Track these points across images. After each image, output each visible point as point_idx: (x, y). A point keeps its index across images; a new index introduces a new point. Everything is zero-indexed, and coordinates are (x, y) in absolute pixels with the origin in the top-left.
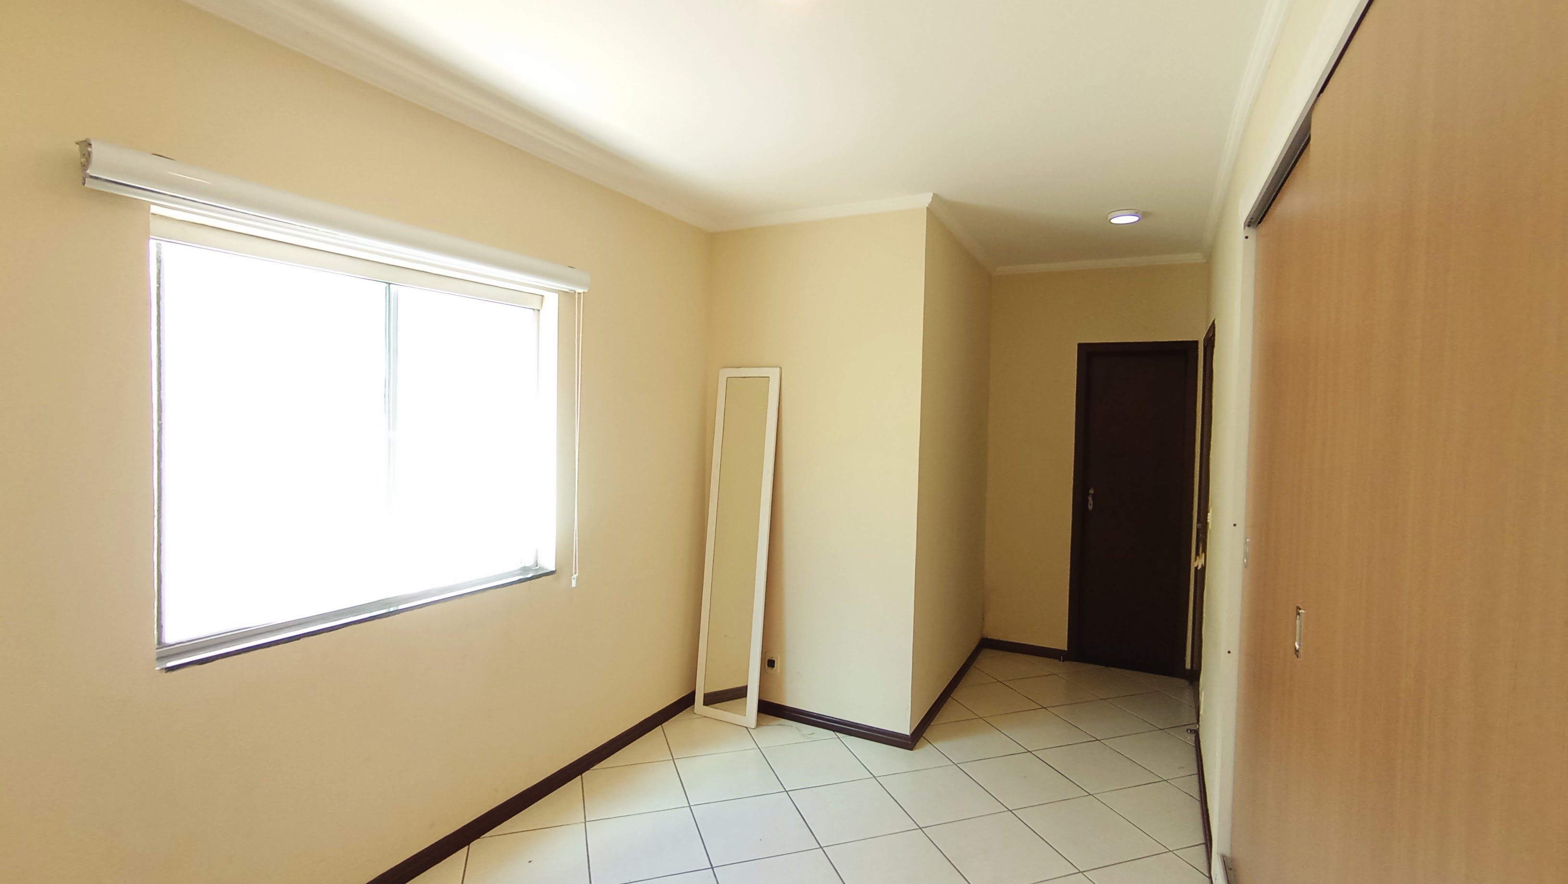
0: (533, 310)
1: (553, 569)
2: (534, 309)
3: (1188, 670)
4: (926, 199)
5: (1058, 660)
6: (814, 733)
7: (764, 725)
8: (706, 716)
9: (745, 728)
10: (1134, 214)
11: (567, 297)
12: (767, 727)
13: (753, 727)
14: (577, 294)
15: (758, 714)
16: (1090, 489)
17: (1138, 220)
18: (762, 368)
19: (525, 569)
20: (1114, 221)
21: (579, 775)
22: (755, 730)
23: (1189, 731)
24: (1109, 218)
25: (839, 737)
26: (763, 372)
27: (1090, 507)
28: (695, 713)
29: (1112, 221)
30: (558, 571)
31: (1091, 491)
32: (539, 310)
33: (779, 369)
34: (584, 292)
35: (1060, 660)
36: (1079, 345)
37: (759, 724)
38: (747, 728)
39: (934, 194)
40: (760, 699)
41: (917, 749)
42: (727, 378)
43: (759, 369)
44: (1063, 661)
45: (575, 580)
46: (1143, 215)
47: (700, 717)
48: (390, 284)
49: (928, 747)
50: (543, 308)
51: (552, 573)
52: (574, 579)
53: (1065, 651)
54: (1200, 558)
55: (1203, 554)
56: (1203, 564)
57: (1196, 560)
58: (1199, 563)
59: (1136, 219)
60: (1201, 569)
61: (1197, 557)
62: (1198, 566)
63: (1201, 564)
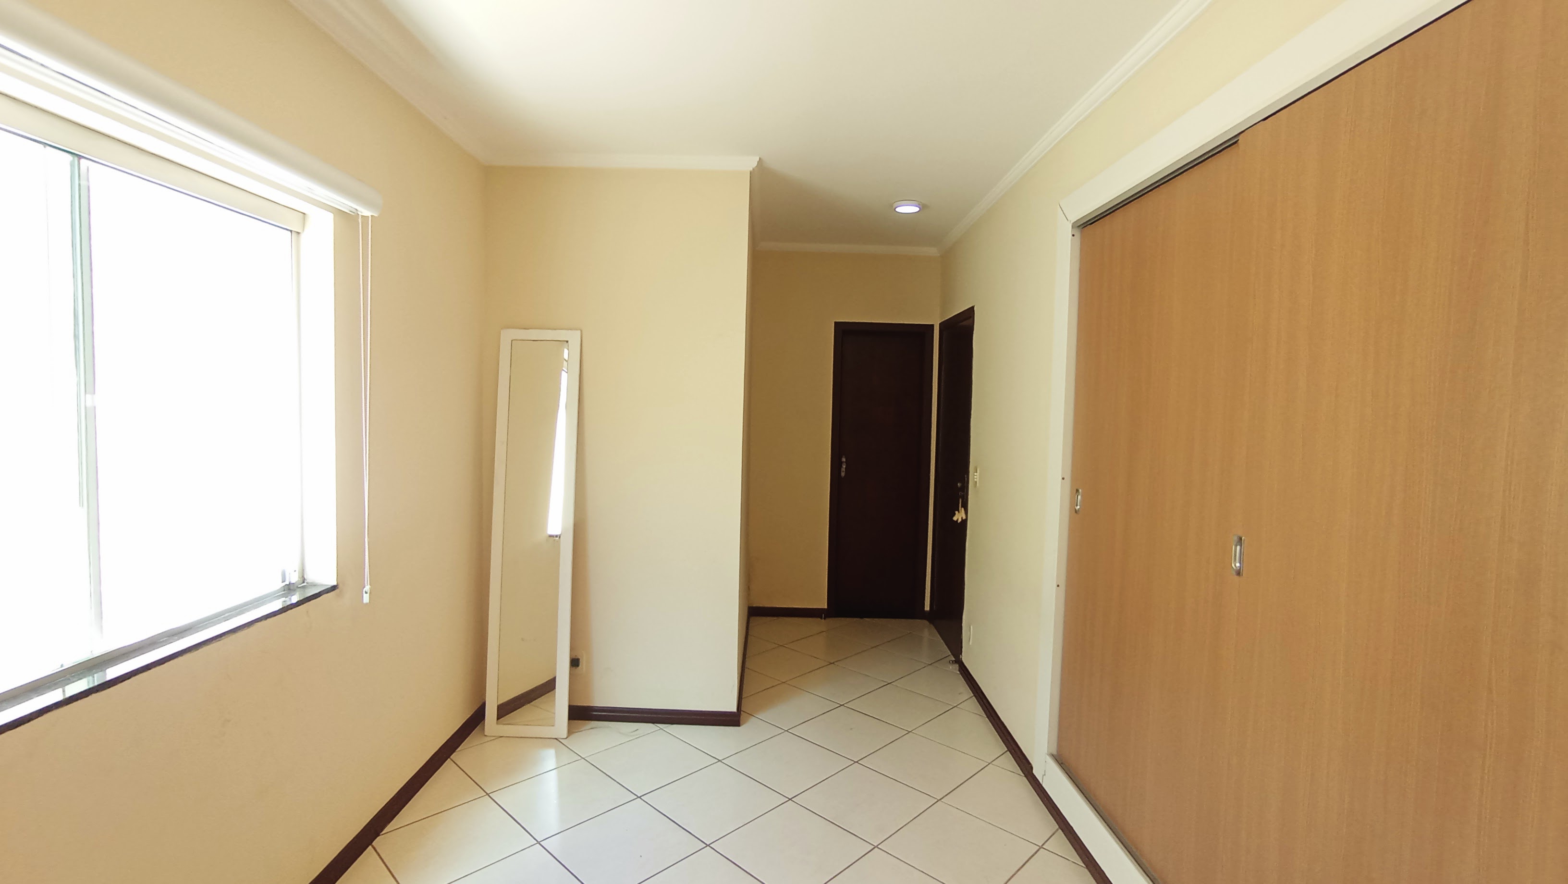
0: (290, 233)
1: (335, 583)
2: (291, 231)
3: (927, 611)
4: (751, 163)
5: (819, 619)
6: (637, 730)
7: (577, 732)
8: (502, 735)
9: (555, 740)
10: (917, 205)
11: (345, 219)
12: (579, 733)
13: (565, 737)
14: (360, 217)
15: (569, 723)
16: (842, 457)
17: (919, 211)
18: (557, 331)
19: (289, 589)
20: (898, 210)
21: (368, 847)
22: (568, 739)
23: (951, 662)
24: (894, 208)
25: (662, 728)
26: (562, 335)
27: (843, 474)
28: (486, 736)
29: (897, 210)
30: (340, 586)
31: (844, 460)
32: (298, 233)
33: (580, 331)
34: (372, 216)
35: (821, 618)
36: (836, 323)
37: (570, 732)
38: (556, 739)
39: (760, 158)
40: (572, 704)
41: (744, 724)
42: (512, 341)
43: (554, 331)
44: (825, 619)
45: (368, 594)
46: (923, 207)
47: (494, 738)
48: (80, 157)
49: (753, 719)
50: (305, 230)
51: (334, 588)
52: (366, 593)
53: (824, 609)
54: (959, 512)
55: (963, 509)
56: (964, 518)
57: (955, 514)
58: (959, 517)
59: (917, 209)
60: (961, 522)
61: (957, 512)
62: (958, 520)
63: (962, 518)
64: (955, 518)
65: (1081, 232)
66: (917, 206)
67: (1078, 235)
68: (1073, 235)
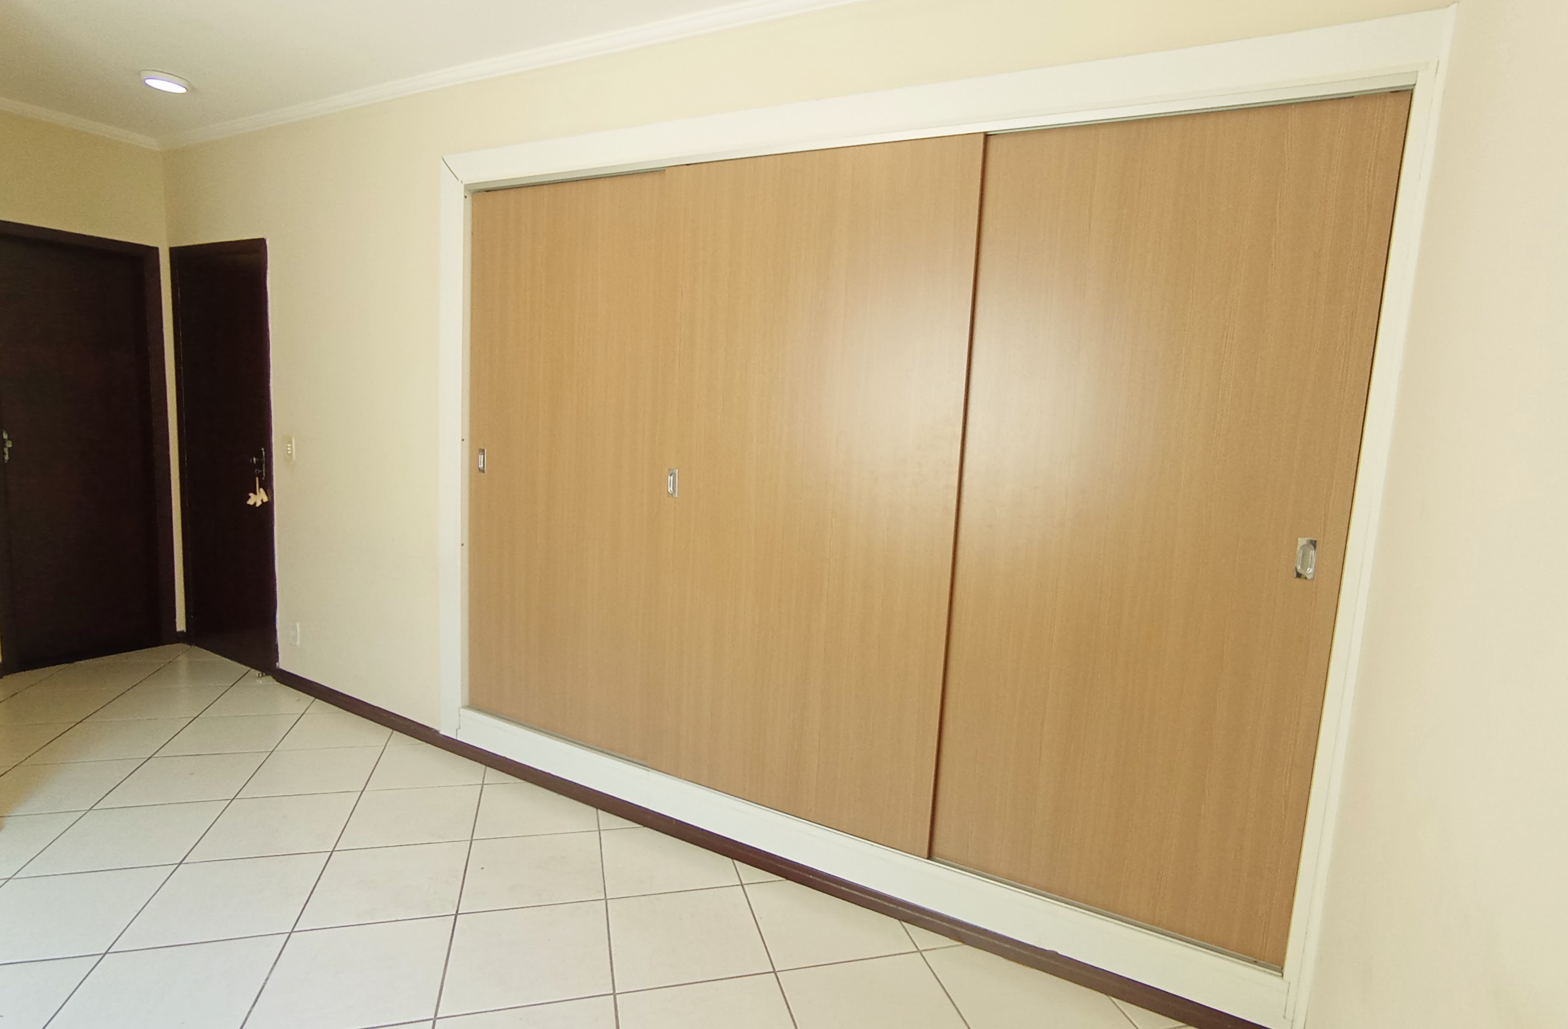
10: (186, 87)
20: (149, 82)
24: (143, 77)
27: (7, 458)
29: (147, 81)
46: (191, 89)
54: (255, 493)
55: (262, 490)
56: (266, 499)
57: (249, 497)
58: (257, 498)
59: (184, 90)
60: (260, 506)
61: (251, 495)
62: (255, 504)
63: (262, 500)
64: (251, 502)
65: (472, 196)
66: (184, 87)
67: (469, 197)
68: (466, 197)
